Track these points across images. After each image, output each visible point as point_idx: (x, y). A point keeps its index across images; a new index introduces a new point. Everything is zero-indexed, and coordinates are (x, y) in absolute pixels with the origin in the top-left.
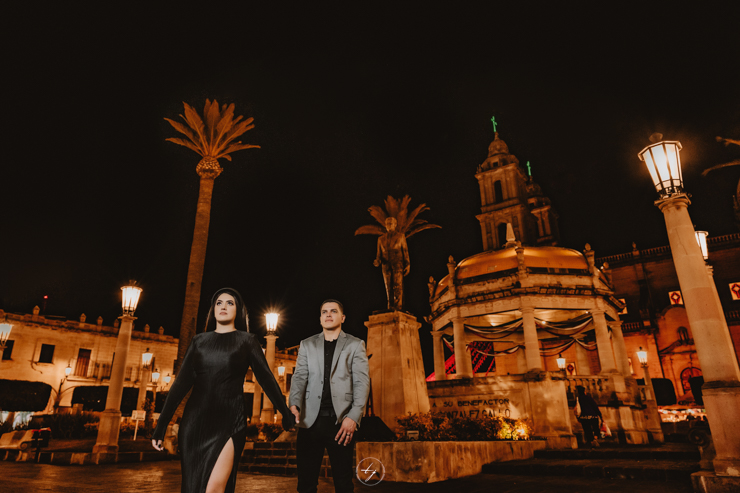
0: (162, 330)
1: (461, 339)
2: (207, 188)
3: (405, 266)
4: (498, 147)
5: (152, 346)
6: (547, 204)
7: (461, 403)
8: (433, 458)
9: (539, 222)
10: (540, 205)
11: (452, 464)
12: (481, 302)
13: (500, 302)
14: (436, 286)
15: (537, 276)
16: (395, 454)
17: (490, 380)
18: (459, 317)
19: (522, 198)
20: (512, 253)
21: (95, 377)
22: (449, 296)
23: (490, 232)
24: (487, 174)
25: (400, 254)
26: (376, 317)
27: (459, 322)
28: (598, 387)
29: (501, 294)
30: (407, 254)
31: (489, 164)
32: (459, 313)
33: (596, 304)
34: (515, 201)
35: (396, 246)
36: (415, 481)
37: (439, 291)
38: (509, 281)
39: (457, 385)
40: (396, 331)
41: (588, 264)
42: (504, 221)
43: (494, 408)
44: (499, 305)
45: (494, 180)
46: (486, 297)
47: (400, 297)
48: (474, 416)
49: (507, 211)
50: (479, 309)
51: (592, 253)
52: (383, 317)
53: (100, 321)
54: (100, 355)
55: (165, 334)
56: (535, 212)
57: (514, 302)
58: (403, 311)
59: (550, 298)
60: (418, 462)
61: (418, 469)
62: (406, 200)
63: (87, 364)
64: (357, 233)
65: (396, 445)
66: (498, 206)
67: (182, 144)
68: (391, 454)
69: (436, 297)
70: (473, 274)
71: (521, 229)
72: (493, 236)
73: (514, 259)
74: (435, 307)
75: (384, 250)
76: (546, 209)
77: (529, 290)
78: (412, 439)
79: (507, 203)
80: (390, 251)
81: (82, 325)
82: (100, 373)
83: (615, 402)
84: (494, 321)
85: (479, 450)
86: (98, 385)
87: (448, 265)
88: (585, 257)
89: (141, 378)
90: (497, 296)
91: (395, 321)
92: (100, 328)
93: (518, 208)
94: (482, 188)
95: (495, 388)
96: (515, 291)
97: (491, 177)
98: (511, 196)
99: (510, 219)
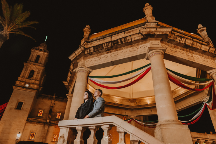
4: (44, 45)
23: (27, 71)
24: (36, 51)
31: (39, 48)
42: (34, 70)
45: (38, 54)
49: (38, 67)
66: (34, 63)
72: (27, 73)
79: (39, 64)
93: (42, 68)
94: (31, 55)
97: (37, 53)
98: (41, 63)
99: (37, 70)
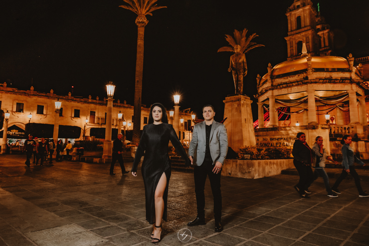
0: (125, 102)
1: (273, 107)
2: (141, 32)
3: (245, 71)
5: (122, 109)
6: (327, 29)
7: (272, 139)
8: (257, 168)
9: (322, 39)
10: (323, 29)
11: (267, 170)
12: (285, 87)
13: (296, 87)
14: (261, 79)
15: (318, 73)
16: (238, 166)
17: (288, 128)
18: (272, 96)
19: (313, 26)
20: (305, 60)
21: (98, 123)
22: (268, 85)
23: (293, 47)
24: (293, 13)
25: (242, 64)
26: (229, 98)
27: (272, 98)
28: (347, 131)
29: (297, 83)
30: (246, 65)
31: (294, 6)
32: (273, 93)
33: (352, 88)
34: (309, 28)
35: (240, 61)
36: (248, 178)
37: (262, 82)
38: (302, 76)
39: (270, 130)
40: (239, 105)
41: (349, 65)
42: (301, 40)
43: (289, 142)
44: (295, 89)
45: (297, 16)
46: (288, 85)
47: (242, 87)
48: (278, 145)
49: (303, 34)
50: (284, 91)
51: (353, 59)
52: (233, 98)
53: (98, 98)
54: (99, 114)
55: (127, 104)
56: (320, 33)
57: (304, 88)
58: (243, 95)
59: (324, 85)
60: (249, 169)
61: (249, 172)
62: (245, 31)
63: (94, 118)
64: (218, 51)
65: (239, 161)
66: (298, 31)
67: (127, 8)
68: (236, 165)
69: (261, 85)
70: (281, 73)
71: (310, 44)
72: (294, 48)
73: (306, 64)
74: (260, 90)
75: (233, 63)
76: (327, 31)
77: (312, 81)
78: (247, 159)
79: (303, 29)
80: (237, 63)
81: (90, 100)
82: (100, 122)
83: (356, 138)
84: (292, 97)
85: (280, 163)
86: (100, 127)
87: (268, 68)
88: (348, 62)
89: (118, 124)
90: (294, 84)
91: (239, 100)
92: (98, 102)
93: (310, 32)
94: (289, 21)
95: (290, 132)
96: (305, 81)
97: (295, 14)
98: (306, 25)
99: (305, 39)
